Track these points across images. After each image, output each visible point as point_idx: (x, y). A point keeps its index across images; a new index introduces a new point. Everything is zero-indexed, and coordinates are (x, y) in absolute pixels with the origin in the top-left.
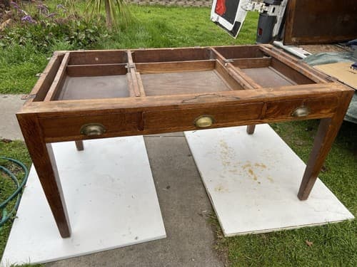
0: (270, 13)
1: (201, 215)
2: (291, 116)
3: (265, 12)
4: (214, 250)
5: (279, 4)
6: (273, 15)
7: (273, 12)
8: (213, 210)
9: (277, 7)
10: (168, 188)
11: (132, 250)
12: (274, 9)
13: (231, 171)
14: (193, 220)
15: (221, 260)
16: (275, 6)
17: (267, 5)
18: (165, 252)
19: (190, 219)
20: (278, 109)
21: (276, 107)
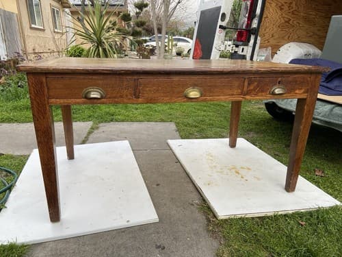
0: (240, 53)
1: (192, 205)
2: (270, 94)
3: (236, 52)
4: (208, 231)
5: (247, 45)
6: (242, 54)
7: (243, 51)
8: (204, 200)
9: (245, 48)
10: (158, 185)
11: (124, 232)
12: (243, 49)
13: (218, 172)
14: (184, 208)
15: (216, 238)
16: (244, 47)
17: (237, 46)
18: (158, 233)
19: (182, 208)
20: (258, 86)
21: (256, 83)
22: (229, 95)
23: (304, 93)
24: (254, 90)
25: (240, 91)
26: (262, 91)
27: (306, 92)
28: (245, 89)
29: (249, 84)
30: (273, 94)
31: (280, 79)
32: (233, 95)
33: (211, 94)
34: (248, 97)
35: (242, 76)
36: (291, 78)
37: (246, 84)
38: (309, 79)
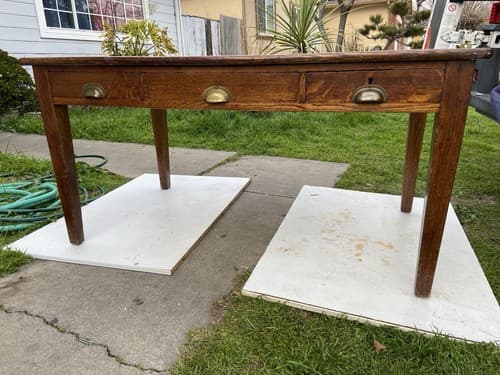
0: (492, 45)
1: (237, 269)
2: (351, 101)
3: (484, 44)
6: (496, 47)
7: (497, 42)
10: (223, 236)
12: (498, 38)
13: (326, 239)
14: (220, 270)
15: (214, 316)
17: (487, 33)
19: (218, 269)
20: (326, 86)
21: (323, 82)
22: (274, 101)
23: (430, 101)
24: (320, 93)
25: (292, 95)
26: (336, 97)
27: (438, 99)
28: (302, 91)
29: (308, 84)
30: (357, 101)
31: (370, 74)
32: (280, 101)
33: (245, 98)
34: (309, 106)
35: (293, 69)
36: (397, 71)
37: (303, 82)
38: (441, 74)
